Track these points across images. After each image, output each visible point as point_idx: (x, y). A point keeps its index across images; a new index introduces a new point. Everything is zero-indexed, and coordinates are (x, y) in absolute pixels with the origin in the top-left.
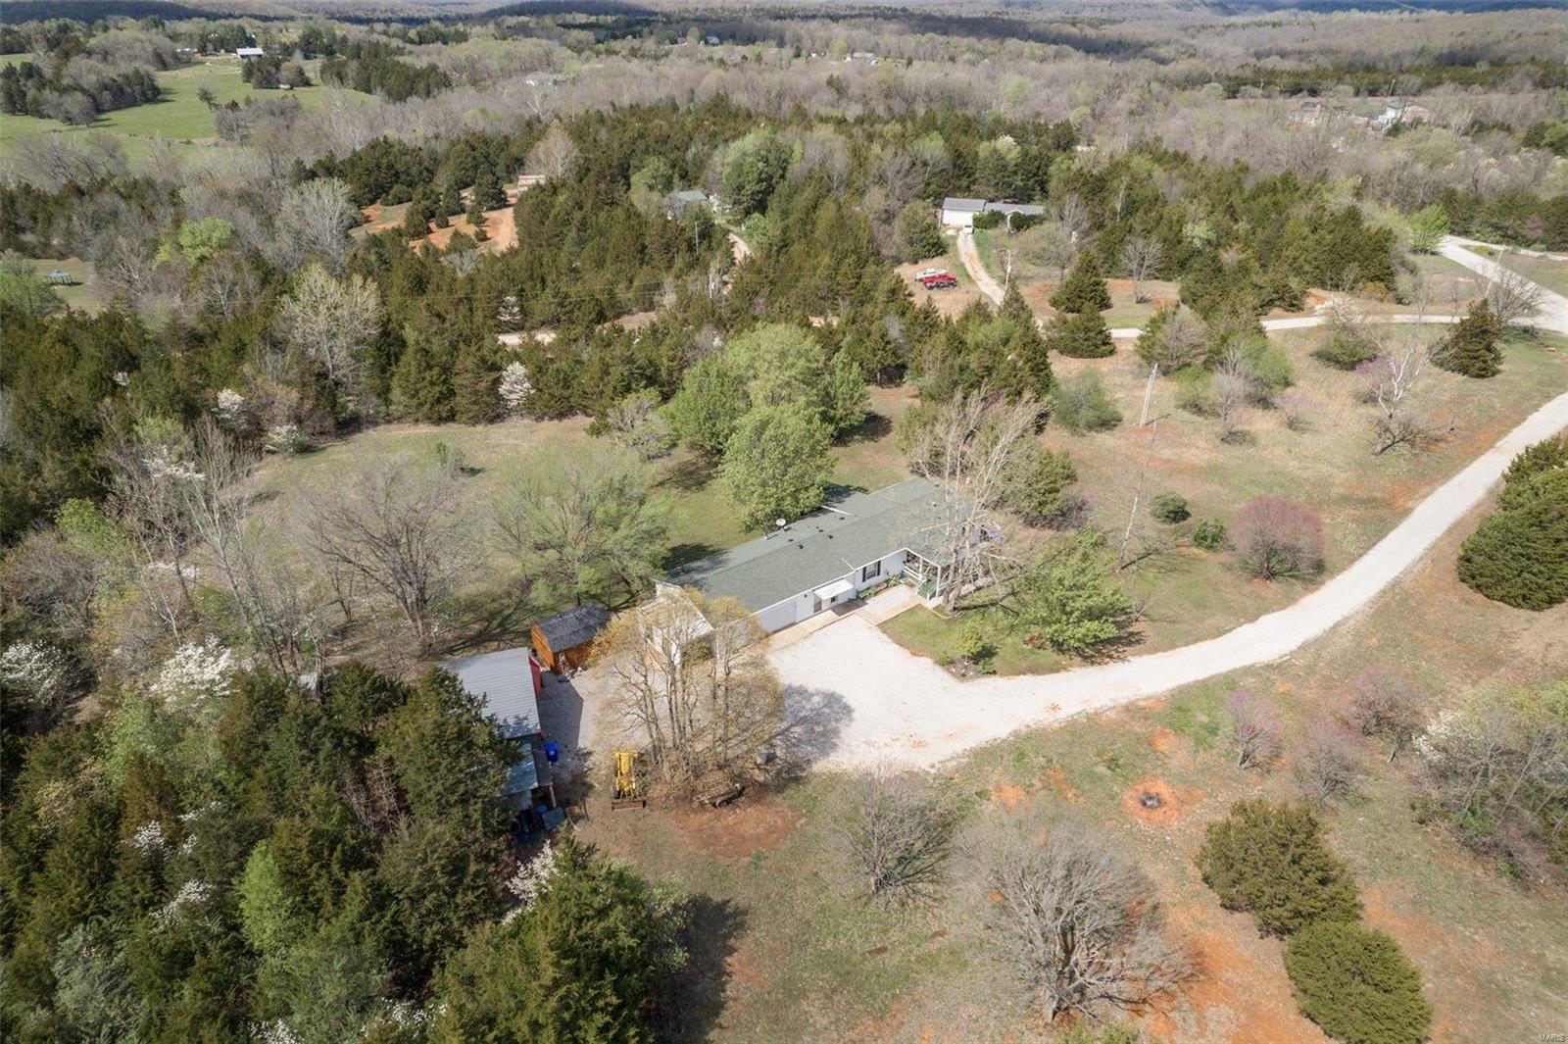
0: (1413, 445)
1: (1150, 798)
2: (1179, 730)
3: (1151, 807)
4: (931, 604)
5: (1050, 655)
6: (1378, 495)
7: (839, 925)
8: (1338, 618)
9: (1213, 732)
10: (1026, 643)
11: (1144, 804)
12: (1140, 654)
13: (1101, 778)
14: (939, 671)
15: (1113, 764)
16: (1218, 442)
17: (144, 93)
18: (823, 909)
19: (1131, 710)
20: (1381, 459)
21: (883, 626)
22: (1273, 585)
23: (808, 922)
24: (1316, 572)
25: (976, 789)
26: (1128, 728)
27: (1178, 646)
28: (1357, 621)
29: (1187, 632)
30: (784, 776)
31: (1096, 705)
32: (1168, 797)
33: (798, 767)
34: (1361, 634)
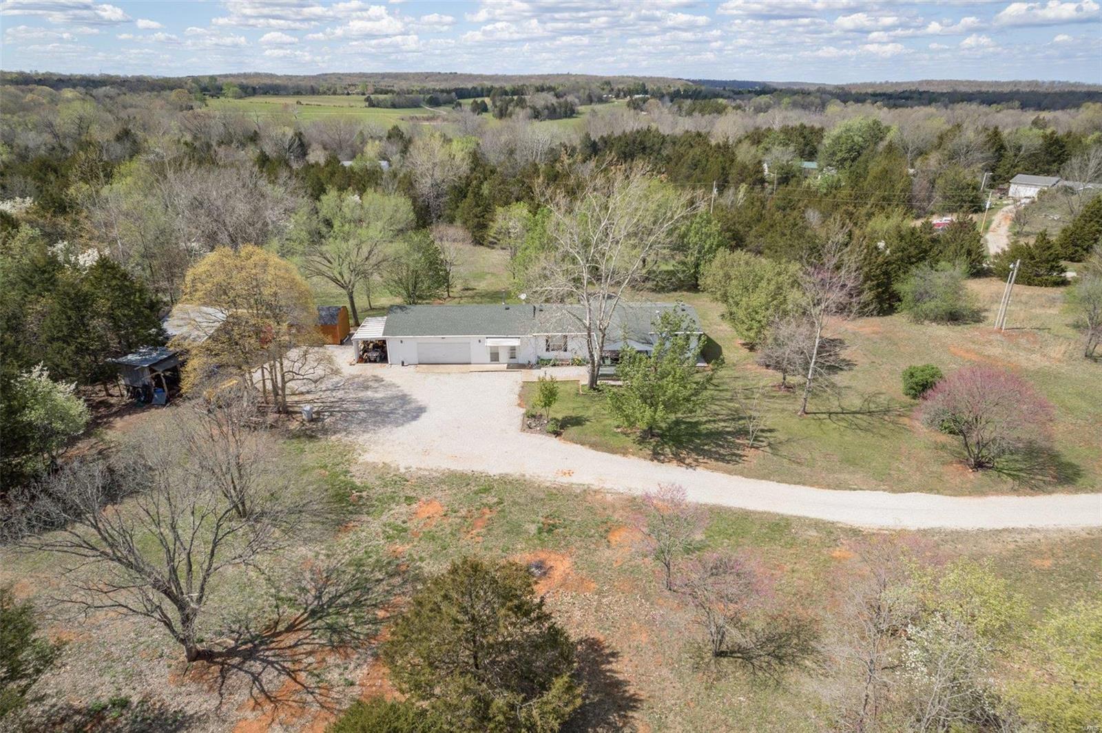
1: (539, 567)
4: (584, 383)
5: (628, 441)
10: (618, 427)
13: (520, 533)
14: (518, 419)
15: (548, 529)
17: (566, 113)
21: (527, 384)
25: (413, 494)
26: (609, 512)
27: (769, 479)
28: (1046, 537)
29: (800, 474)
30: (308, 432)
31: (608, 486)
32: (557, 574)
33: (325, 431)
34: (1034, 550)
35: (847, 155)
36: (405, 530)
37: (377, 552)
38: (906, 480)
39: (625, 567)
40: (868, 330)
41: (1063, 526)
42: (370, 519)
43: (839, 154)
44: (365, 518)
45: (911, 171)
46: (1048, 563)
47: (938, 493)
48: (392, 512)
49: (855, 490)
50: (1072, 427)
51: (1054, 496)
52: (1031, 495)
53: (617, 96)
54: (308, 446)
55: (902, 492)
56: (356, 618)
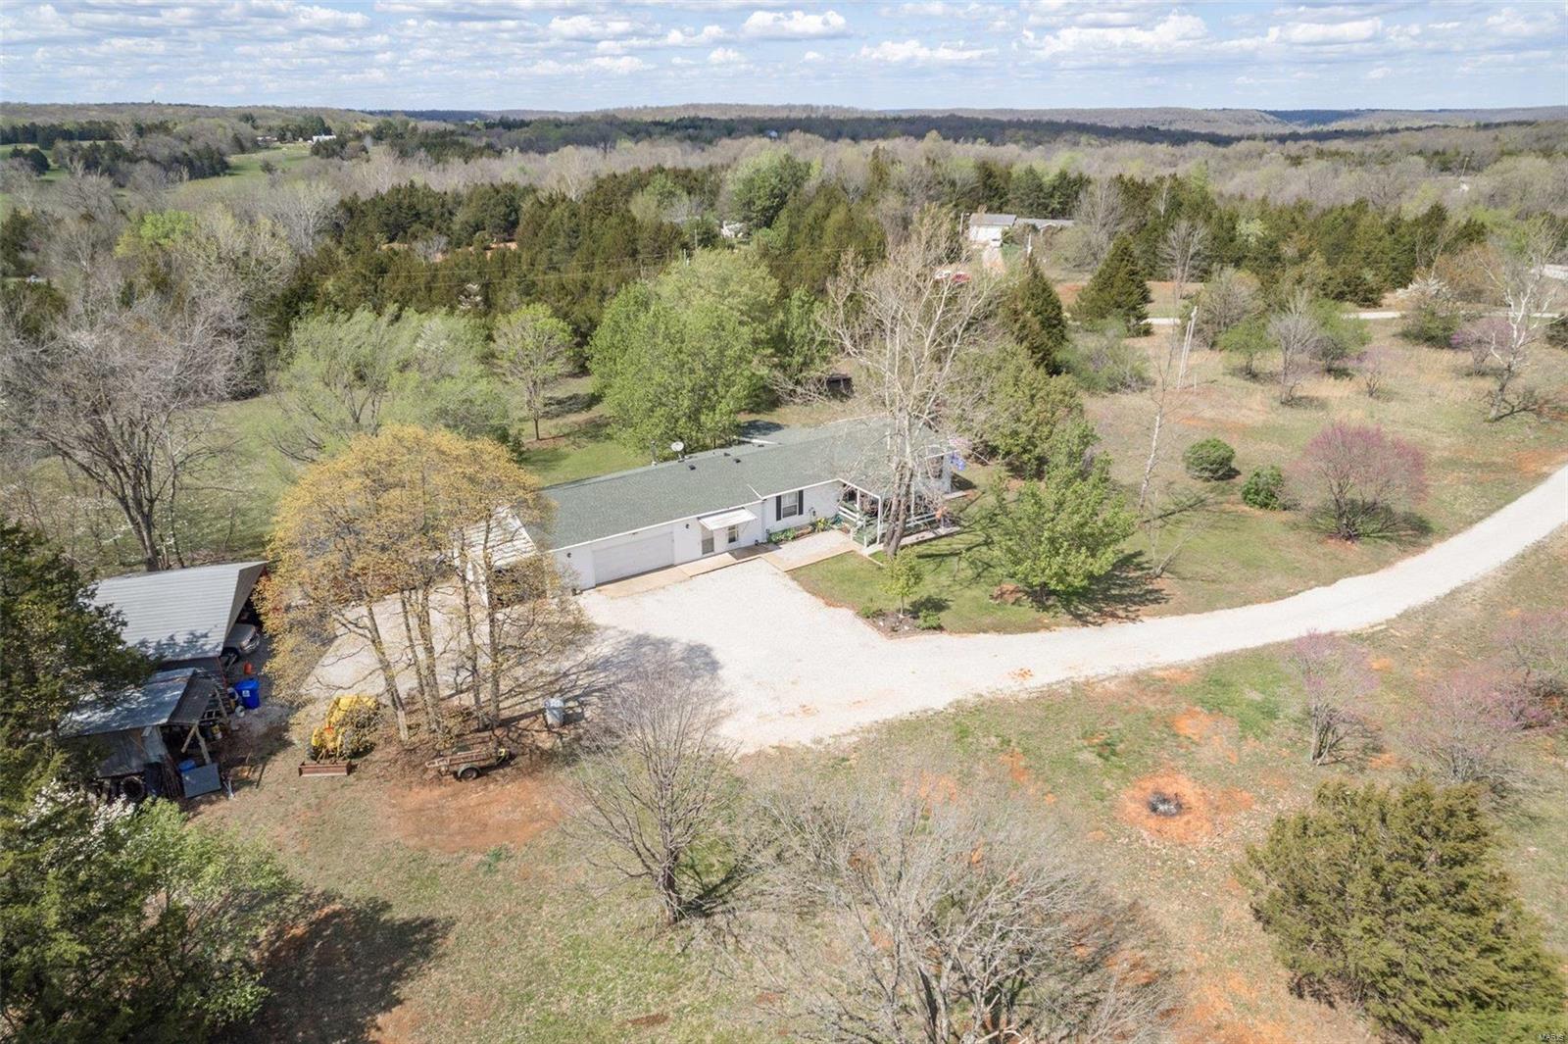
0: (1539, 414)
1: (1165, 801)
2: (1216, 709)
3: (1165, 814)
4: (866, 551)
5: (1028, 611)
6: (1499, 460)
7: (595, 970)
8: (1456, 583)
9: (1271, 714)
10: (992, 597)
11: (1155, 809)
12: (1161, 614)
13: (1086, 769)
14: (861, 625)
15: (1107, 751)
16: (1276, 404)
18: (575, 944)
19: (1143, 681)
20: (1496, 426)
21: (795, 573)
22: (1356, 547)
23: (543, 963)
24: (1418, 532)
26: (1135, 703)
29: (1232, 594)
31: (1089, 672)
32: (1192, 800)
34: (1494, 604)
39: (1246, 760)
43: (758, 202)
49: (1296, 593)
53: (282, 139)
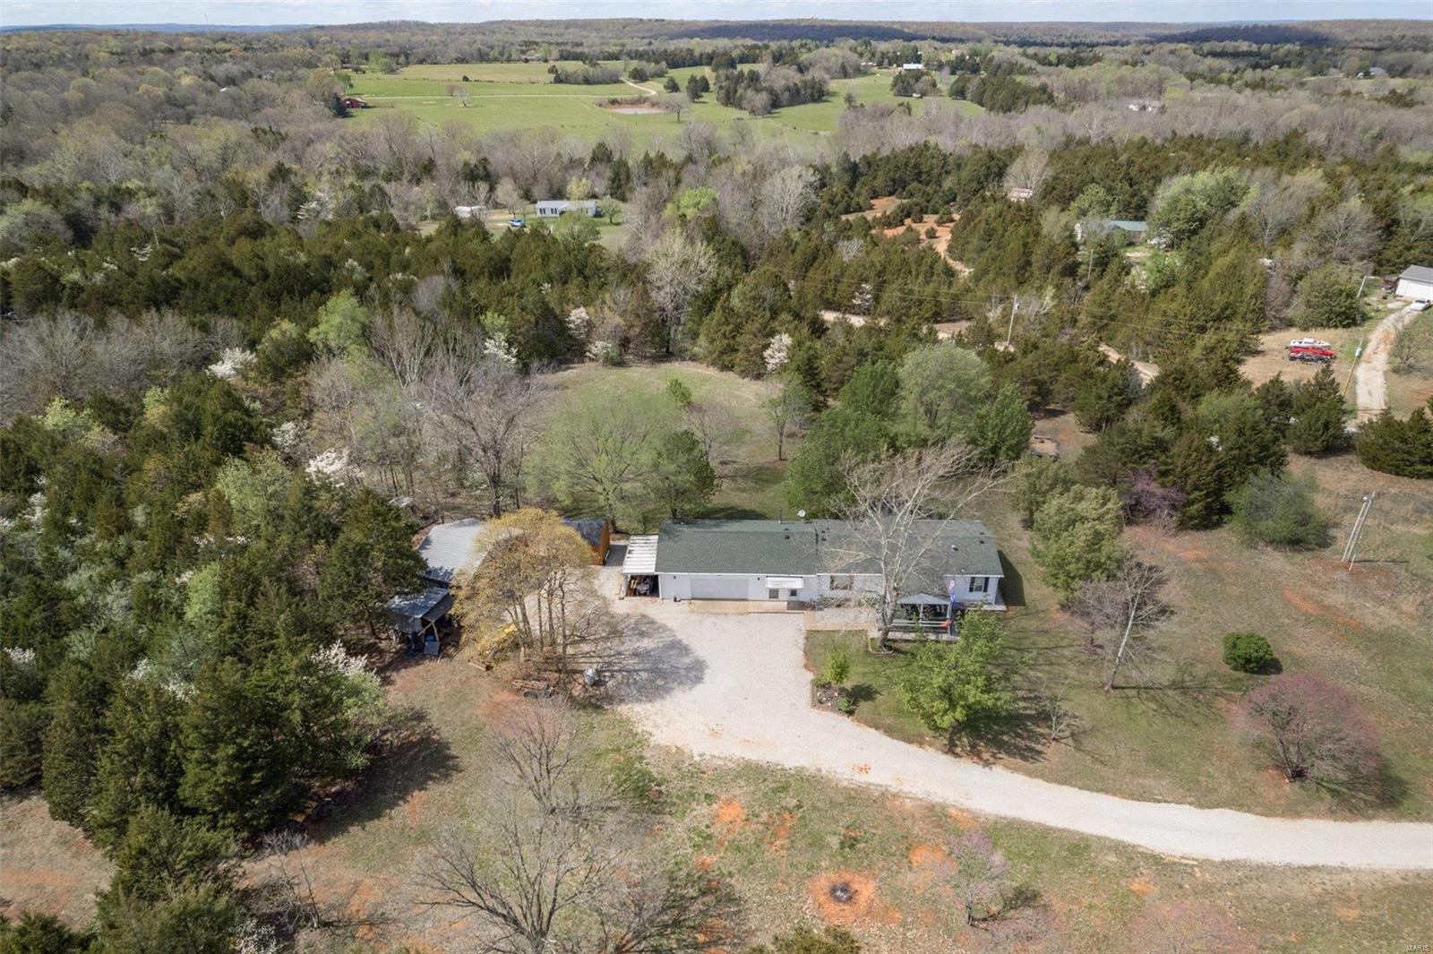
1: (844, 890)
2: (957, 854)
3: (837, 898)
4: (873, 634)
11: (834, 892)
13: (825, 847)
14: (805, 690)
15: (851, 842)
17: (812, 95)
21: (810, 634)
25: (711, 791)
26: (908, 823)
27: (1070, 784)
28: (1356, 881)
29: (1102, 778)
30: (593, 701)
31: (906, 788)
32: (862, 899)
33: (610, 699)
34: (1342, 896)
35: (1185, 226)
36: (709, 837)
37: (687, 863)
38: (1215, 790)
39: (928, 895)
40: (1190, 554)
41: (1377, 867)
42: (674, 821)
43: (1175, 224)
44: (668, 819)
45: (1267, 262)
46: (1353, 914)
47: (1249, 811)
48: (695, 813)
49: (1159, 801)
50: (1409, 723)
51: (1375, 823)
52: (1350, 821)
53: (880, 65)
54: (596, 719)
55: (1210, 808)
56: (678, 940)
